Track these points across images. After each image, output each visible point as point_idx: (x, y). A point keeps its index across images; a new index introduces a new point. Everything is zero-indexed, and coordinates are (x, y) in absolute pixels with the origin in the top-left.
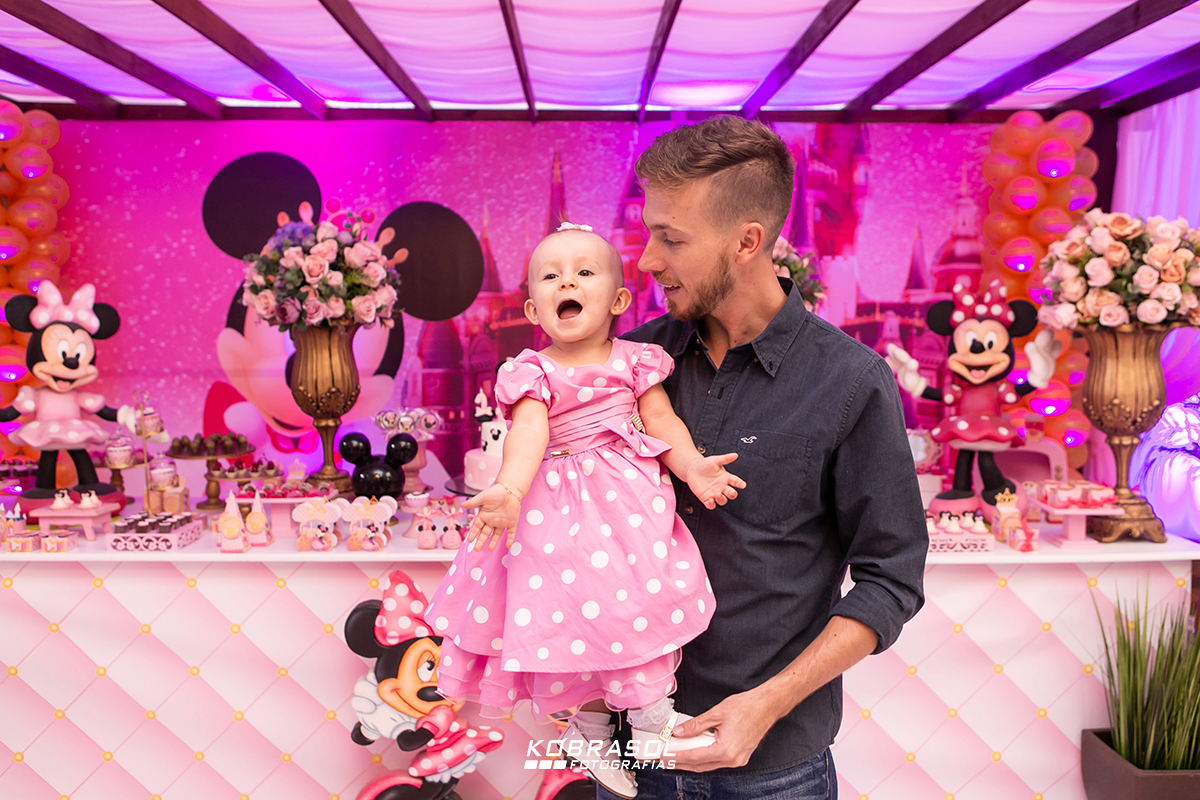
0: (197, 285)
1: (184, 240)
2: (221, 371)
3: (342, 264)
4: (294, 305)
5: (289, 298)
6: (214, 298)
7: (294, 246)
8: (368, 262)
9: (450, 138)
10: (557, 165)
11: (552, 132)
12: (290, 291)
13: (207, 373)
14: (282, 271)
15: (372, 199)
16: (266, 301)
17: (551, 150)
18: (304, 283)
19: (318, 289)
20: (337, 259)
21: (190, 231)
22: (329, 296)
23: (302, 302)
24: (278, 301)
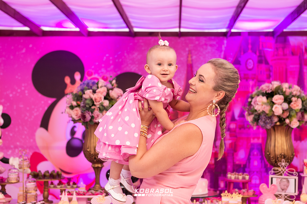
0: (28, 108)
1: (23, 88)
2: (37, 147)
3: (109, 97)
4: (89, 114)
5: (87, 111)
6: (35, 114)
7: (89, 89)
8: (119, 96)
9: (142, 44)
10: (190, 56)
11: (188, 41)
12: (87, 108)
13: (30, 148)
14: (83, 100)
15: (107, 71)
16: (77, 112)
17: (187, 49)
18: (93, 105)
19: (99, 108)
20: (106, 95)
21: (26, 84)
22: (103, 110)
23: (92, 113)
24: (82, 112)
